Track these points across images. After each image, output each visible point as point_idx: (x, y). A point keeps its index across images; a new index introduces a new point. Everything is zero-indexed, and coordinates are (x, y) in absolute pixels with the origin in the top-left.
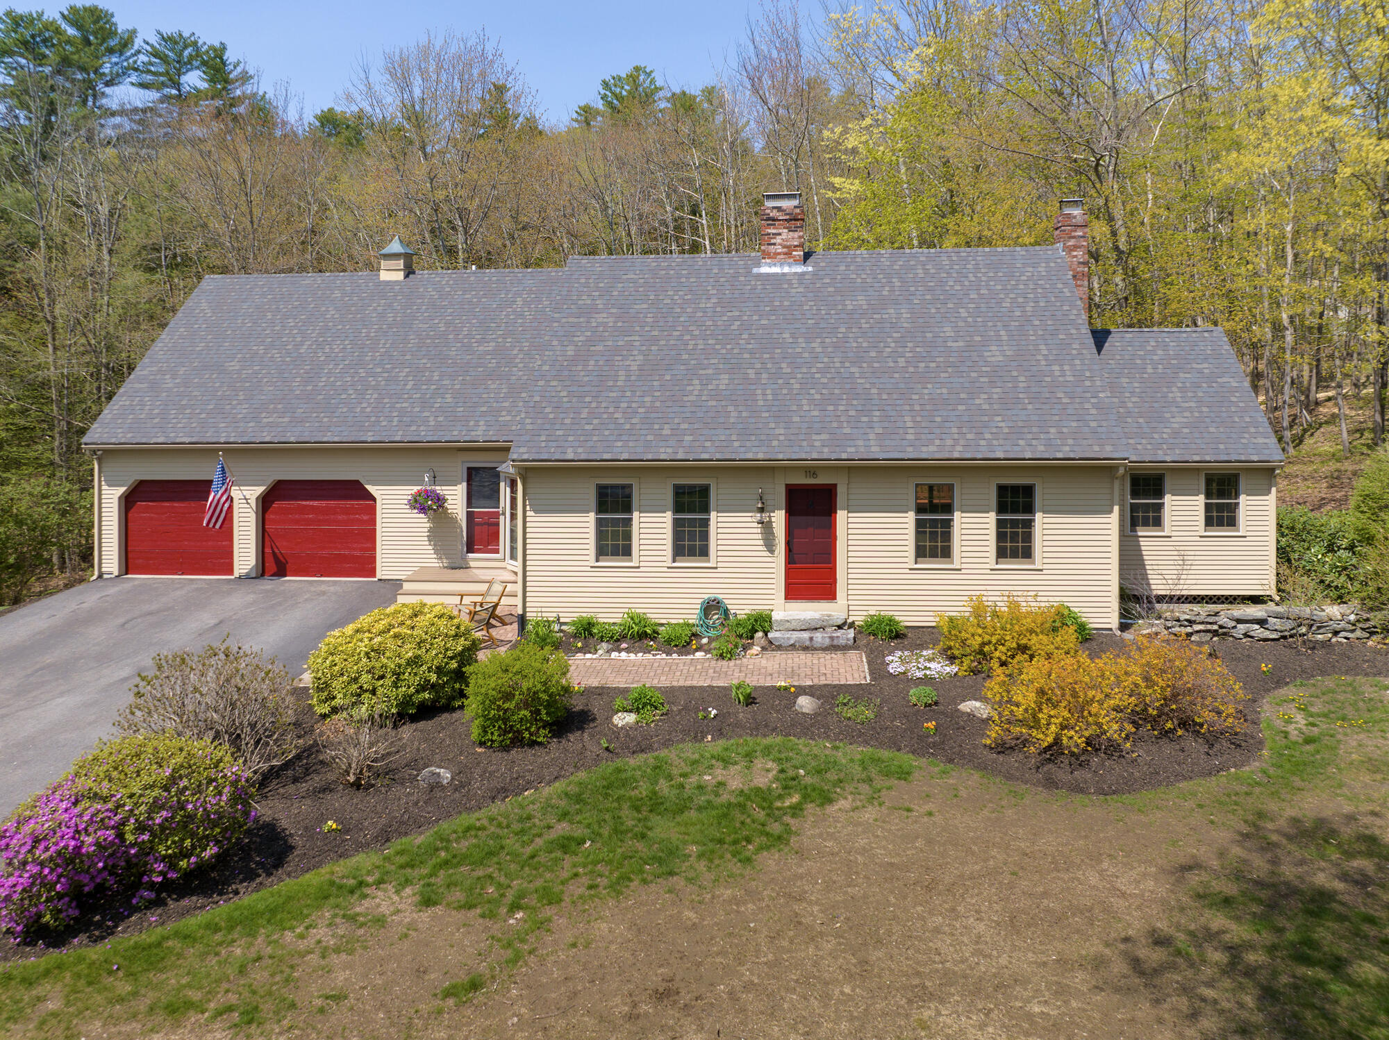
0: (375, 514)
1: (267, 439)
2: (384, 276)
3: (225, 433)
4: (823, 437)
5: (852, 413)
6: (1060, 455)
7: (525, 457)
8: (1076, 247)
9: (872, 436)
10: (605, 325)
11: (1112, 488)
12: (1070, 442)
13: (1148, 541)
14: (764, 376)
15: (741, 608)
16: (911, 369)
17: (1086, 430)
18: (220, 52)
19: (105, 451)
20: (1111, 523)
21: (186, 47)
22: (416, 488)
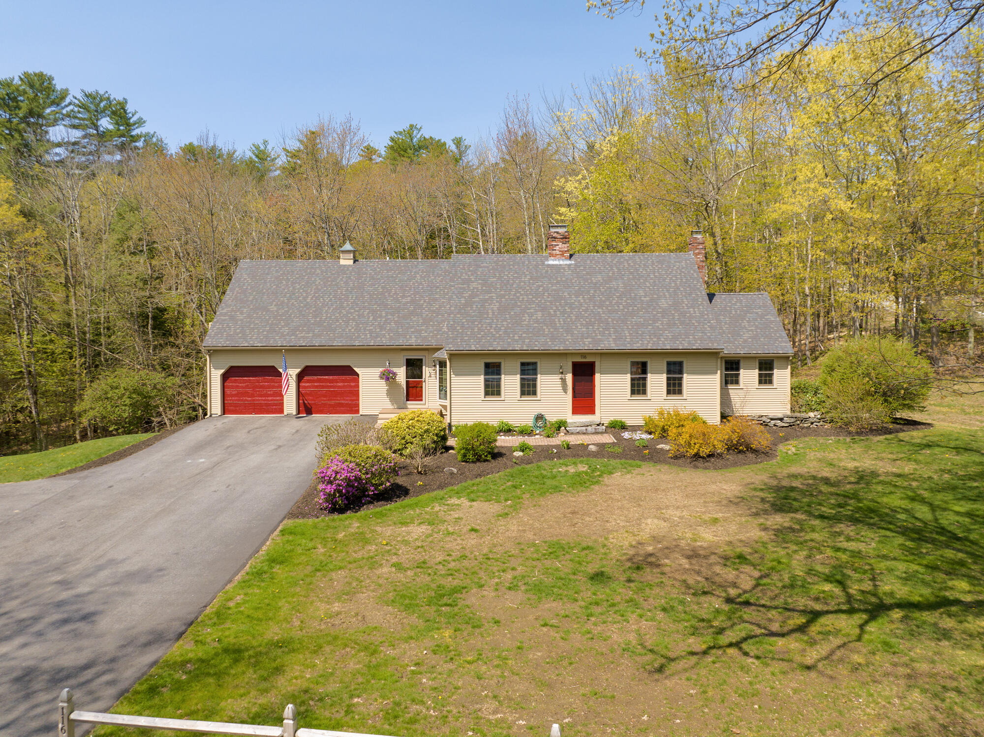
0: (358, 382)
1: (303, 344)
2: (343, 262)
3: (278, 341)
4: (589, 340)
5: (601, 329)
6: (694, 348)
7: (452, 349)
8: (699, 254)
9: (611, 340)
10: (477, 288)
11: (717, 363)
12: (699, 342)
13: (732, 389)
14: (558, 313)
15: (552, 417)
16: (626, 310)
17: (705, 337)
18: (122, 105)
19: (214, 351)
20: (716, 379)
21: (101, 101)
22: (381, 369)
